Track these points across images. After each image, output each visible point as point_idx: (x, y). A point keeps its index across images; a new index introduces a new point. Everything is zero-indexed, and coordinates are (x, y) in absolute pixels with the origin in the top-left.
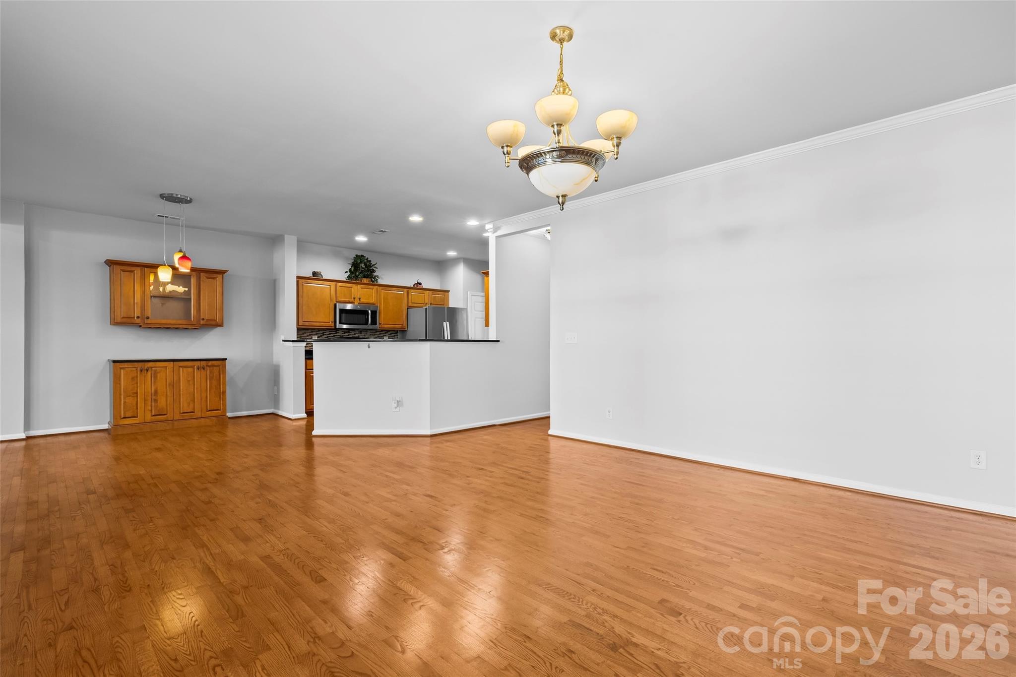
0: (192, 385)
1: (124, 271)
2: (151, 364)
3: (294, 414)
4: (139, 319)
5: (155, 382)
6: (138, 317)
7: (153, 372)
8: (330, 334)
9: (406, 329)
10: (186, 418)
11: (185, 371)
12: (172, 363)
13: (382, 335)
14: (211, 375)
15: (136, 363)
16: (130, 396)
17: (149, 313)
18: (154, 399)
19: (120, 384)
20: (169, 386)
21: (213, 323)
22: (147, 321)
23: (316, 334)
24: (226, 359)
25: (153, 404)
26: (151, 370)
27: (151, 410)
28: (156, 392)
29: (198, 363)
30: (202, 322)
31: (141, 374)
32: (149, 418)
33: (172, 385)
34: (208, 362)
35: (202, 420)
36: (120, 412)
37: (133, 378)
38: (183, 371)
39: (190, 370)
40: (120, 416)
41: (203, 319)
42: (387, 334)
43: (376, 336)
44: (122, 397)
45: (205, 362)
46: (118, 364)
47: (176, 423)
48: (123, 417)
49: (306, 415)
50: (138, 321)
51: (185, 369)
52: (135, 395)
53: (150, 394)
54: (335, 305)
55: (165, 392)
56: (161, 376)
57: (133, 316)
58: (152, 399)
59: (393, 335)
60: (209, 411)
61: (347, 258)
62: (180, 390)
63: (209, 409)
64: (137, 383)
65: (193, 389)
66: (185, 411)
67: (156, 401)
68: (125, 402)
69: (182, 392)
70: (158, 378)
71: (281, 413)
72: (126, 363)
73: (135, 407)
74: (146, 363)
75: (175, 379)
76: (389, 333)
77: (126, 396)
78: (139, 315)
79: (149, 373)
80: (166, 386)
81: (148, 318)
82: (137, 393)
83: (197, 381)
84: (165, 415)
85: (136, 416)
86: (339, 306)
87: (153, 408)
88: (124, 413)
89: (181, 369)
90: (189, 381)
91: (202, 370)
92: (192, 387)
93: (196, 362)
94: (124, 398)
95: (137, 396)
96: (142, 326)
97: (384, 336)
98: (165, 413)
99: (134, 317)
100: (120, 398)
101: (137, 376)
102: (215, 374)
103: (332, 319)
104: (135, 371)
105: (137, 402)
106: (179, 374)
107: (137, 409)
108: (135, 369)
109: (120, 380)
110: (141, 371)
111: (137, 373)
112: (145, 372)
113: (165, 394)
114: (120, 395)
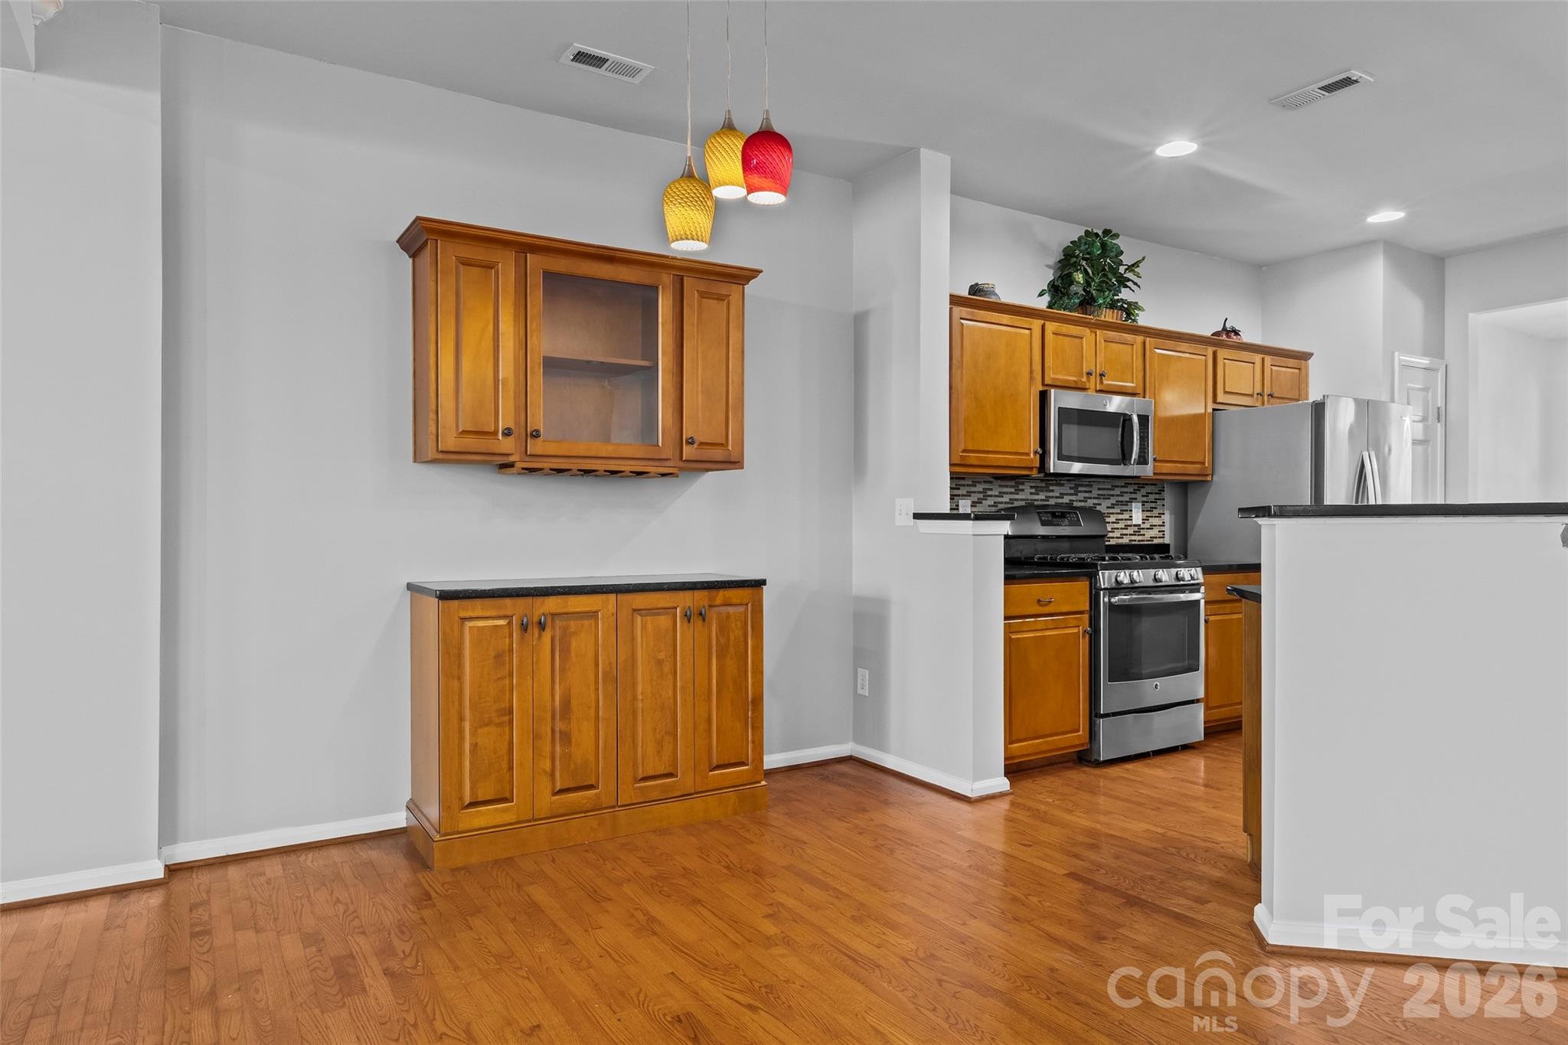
0: (670, 677)
1: (466, 263)
2: (552, 604)
3: (975, 779)
4: (510, 440)
5: (563, 670)
6: (508, 433)
7: (558, 632)
8: (1001, 494)
9: (1209, 478)
10: (655, 795)
11: (650, 627)
12: (613, 597)
13: (1126, 498)
14: (722, 641)
15: (508, 601)
16: (489, 723)
17: (538, 419)
18: (561, 732)
19: (460, 679)
20: (604, 681)
21: (718, 454)
22: (534, 447)
23: (968, 495)
24: (763, 582)
25: (558, 748)
26: (553, 628)
27: (552, 774)
28: (566, 704)
29: (685, 599)
30: (688, 452)
31: (522, 638)
32: (546, 801)
33: (612, 679)
34: (714, 592)
35: (697, 804)
36: (461, 784)
37: (499, 657)
38: (644, 627)
39: (664, 621)
40: (461, 799)
41: (690, 442)
42: (1138, 496)
43: (1113, 500)
44: (467, 726)
45: (705, 593)
46: (456, 603)
47: (622, 814)
48: (467, 800)
49: (1006, 781)
50: (507, 445)
51: (649, 618)
52: (506, 718)
53: (549, 715)
54: (1044, 397)
55: (593, 704)
56: (581, 643)
57: (492, 429)
58: (553, 731)
59: (1152, 497)
60: (718, 767)
61: (1043, 248)
62: (635, 698)
63: (715, 763)
64: (511, 675)
65: (670, 693)
66: (651, 773)
67: (566, 738)
68: (474, 746)
69: (640, 705)
70: (573, 654)
71: (890, 761)
72: (478, 602)
73: (505, 765)
74: (539, 600)
75: (622, 657)
76: (1143, 491)
77: (479, 724)
78: (511, 425)
79: (547, 636)
80: (597, 681)
81: (536, 435)
82: (511, 712)
83: (683, 663)
84: (591, 787)
85: (507, 795)
86: (1059, 400)
87: (558, 763)
88: (472, 788)
89: (639, 618)
90: (660, 662)
91: (699, 622)
92: (671, 687)
93: (681, 594)
94: (473, 733)
95: (511, 722)
96: (519, 465)
97: (1132, 500)
98: (592, 782)
99: (495, 433)
100: (461, 731)
101: (511, 650)
102: (732, 637)
103: (1033, 444)
104: (506, 631)
105: (511, 742)
106: (633, 639)
107: (511, 769)
108: (502, 622)
109: (460, 666)
110: (524, 628)
111: (511, 636)
112: (536, 631)
113: (593, 710)
114: (461, 719)
